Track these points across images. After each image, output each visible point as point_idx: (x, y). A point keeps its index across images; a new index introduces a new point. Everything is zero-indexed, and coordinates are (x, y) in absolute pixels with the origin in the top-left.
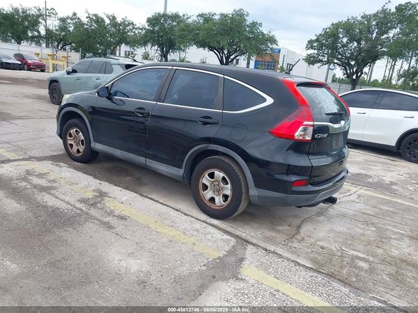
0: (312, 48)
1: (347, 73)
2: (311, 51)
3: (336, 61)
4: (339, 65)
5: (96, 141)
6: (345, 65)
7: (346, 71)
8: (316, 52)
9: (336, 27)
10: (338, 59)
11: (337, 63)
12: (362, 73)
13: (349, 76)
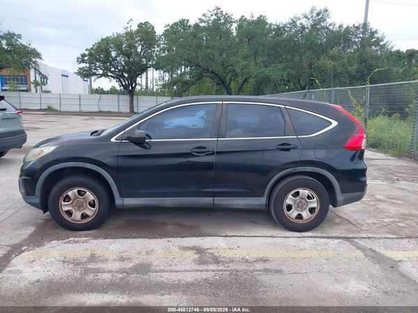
0: (84, 62)
1: (123, 85)
2: (83, 65)
3: (110, 74)
4: (114, 78)
5: (122, 196)
6: (119, 77)
7: (121, 83)
8: (88, 65)
9: (106, 41)
10: (111, 72)
11: (111, 76)
12: (136, 85)
13: (125, 87)
